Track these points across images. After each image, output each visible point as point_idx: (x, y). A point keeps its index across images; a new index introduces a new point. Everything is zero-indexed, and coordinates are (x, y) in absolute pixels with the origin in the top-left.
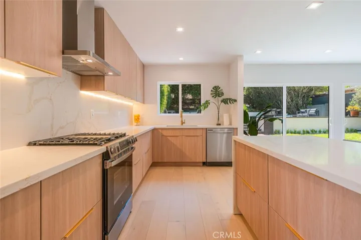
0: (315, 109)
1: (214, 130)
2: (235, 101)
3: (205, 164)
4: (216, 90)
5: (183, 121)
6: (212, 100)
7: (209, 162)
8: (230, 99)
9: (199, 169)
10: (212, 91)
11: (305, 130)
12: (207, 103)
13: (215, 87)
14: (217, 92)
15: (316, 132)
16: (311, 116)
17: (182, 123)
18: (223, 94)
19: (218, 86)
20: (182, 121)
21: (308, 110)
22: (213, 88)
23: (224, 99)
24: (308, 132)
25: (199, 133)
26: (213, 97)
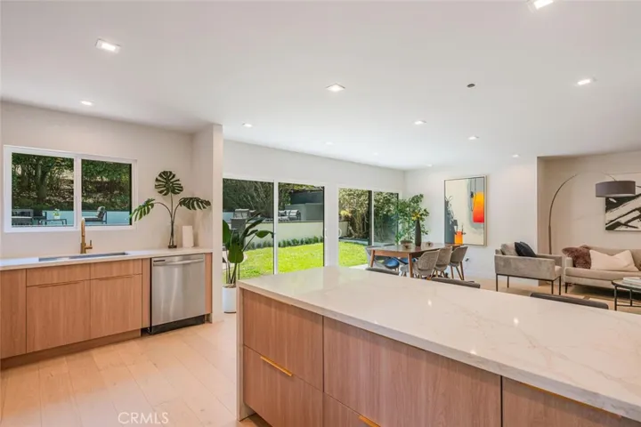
0: (296, 211)
1: (167, 259)
2: (208, 203)
3: (148, 331)
4: (167, 180)
5: (88, 245)
6: (158, 198)
7: (156, 327)
8: (198, 200)
9: (135, 346)
10: (157, 180)
11: (286, 240)
12: (148, 205)
13: (165, 173)
14: (168, 183)
15: (298, 242)
16: (292, 220)
17: (84, 248)
18: (181, 189)
19: (171, 173)
20: (83, 244)
21: (288, 211)
22: (160, 175)
23: (185, 199)
24: (289, 244)
25: (132, 269)
26: (161, 192)
